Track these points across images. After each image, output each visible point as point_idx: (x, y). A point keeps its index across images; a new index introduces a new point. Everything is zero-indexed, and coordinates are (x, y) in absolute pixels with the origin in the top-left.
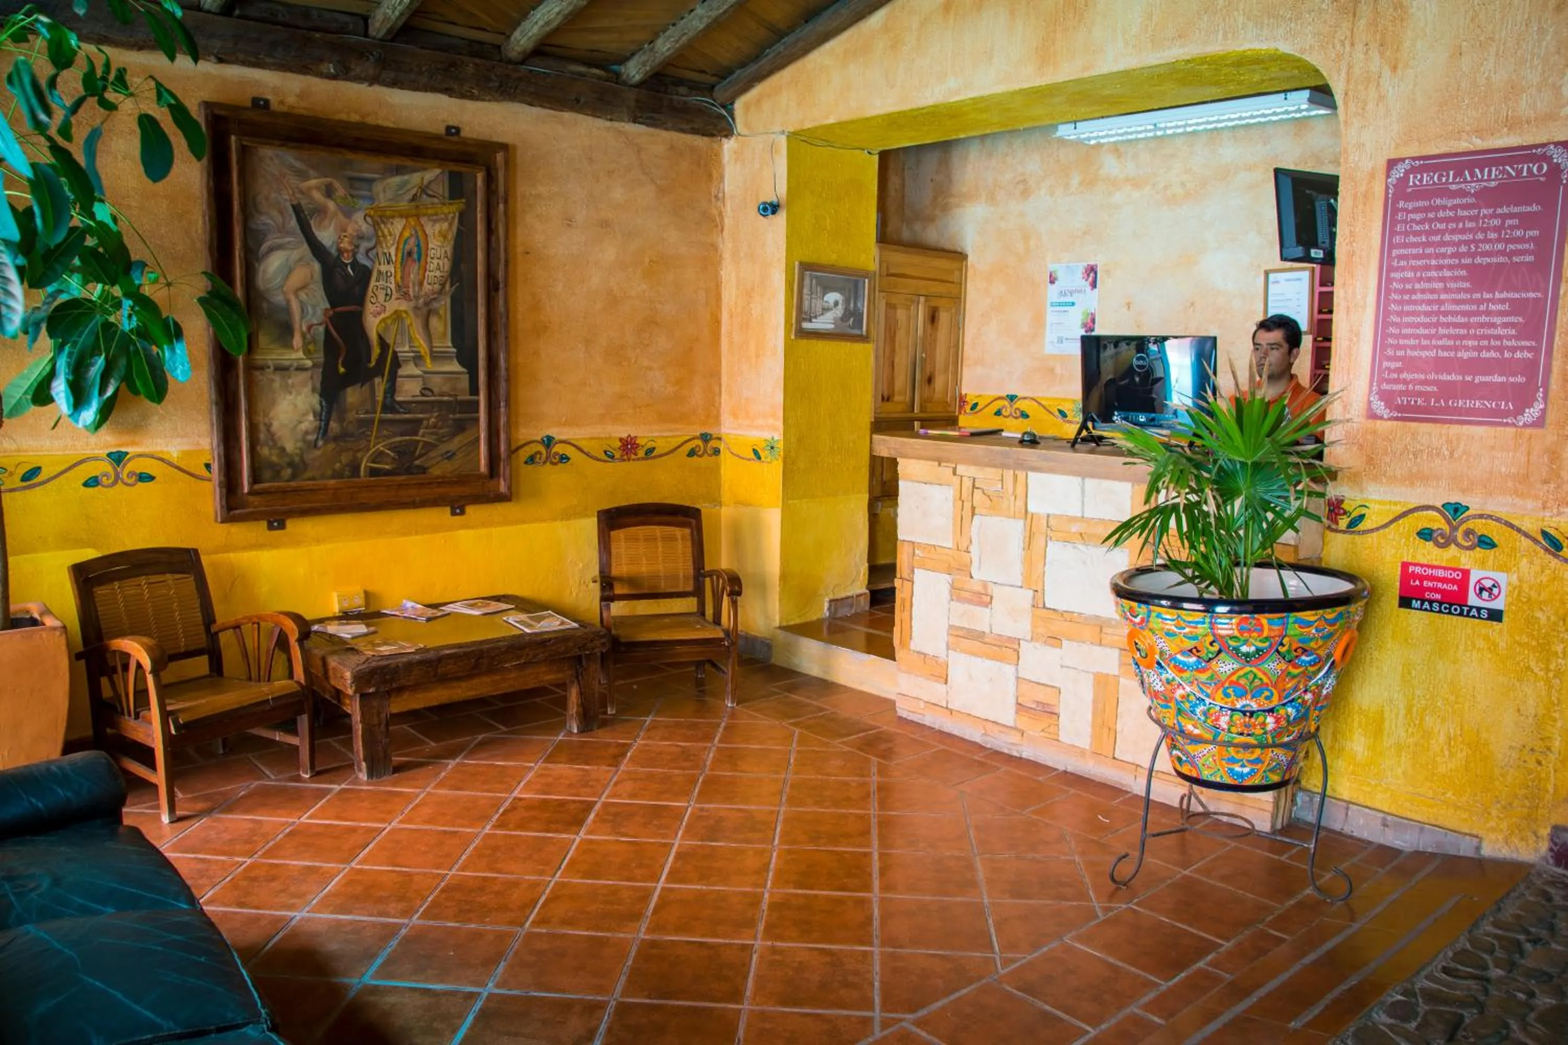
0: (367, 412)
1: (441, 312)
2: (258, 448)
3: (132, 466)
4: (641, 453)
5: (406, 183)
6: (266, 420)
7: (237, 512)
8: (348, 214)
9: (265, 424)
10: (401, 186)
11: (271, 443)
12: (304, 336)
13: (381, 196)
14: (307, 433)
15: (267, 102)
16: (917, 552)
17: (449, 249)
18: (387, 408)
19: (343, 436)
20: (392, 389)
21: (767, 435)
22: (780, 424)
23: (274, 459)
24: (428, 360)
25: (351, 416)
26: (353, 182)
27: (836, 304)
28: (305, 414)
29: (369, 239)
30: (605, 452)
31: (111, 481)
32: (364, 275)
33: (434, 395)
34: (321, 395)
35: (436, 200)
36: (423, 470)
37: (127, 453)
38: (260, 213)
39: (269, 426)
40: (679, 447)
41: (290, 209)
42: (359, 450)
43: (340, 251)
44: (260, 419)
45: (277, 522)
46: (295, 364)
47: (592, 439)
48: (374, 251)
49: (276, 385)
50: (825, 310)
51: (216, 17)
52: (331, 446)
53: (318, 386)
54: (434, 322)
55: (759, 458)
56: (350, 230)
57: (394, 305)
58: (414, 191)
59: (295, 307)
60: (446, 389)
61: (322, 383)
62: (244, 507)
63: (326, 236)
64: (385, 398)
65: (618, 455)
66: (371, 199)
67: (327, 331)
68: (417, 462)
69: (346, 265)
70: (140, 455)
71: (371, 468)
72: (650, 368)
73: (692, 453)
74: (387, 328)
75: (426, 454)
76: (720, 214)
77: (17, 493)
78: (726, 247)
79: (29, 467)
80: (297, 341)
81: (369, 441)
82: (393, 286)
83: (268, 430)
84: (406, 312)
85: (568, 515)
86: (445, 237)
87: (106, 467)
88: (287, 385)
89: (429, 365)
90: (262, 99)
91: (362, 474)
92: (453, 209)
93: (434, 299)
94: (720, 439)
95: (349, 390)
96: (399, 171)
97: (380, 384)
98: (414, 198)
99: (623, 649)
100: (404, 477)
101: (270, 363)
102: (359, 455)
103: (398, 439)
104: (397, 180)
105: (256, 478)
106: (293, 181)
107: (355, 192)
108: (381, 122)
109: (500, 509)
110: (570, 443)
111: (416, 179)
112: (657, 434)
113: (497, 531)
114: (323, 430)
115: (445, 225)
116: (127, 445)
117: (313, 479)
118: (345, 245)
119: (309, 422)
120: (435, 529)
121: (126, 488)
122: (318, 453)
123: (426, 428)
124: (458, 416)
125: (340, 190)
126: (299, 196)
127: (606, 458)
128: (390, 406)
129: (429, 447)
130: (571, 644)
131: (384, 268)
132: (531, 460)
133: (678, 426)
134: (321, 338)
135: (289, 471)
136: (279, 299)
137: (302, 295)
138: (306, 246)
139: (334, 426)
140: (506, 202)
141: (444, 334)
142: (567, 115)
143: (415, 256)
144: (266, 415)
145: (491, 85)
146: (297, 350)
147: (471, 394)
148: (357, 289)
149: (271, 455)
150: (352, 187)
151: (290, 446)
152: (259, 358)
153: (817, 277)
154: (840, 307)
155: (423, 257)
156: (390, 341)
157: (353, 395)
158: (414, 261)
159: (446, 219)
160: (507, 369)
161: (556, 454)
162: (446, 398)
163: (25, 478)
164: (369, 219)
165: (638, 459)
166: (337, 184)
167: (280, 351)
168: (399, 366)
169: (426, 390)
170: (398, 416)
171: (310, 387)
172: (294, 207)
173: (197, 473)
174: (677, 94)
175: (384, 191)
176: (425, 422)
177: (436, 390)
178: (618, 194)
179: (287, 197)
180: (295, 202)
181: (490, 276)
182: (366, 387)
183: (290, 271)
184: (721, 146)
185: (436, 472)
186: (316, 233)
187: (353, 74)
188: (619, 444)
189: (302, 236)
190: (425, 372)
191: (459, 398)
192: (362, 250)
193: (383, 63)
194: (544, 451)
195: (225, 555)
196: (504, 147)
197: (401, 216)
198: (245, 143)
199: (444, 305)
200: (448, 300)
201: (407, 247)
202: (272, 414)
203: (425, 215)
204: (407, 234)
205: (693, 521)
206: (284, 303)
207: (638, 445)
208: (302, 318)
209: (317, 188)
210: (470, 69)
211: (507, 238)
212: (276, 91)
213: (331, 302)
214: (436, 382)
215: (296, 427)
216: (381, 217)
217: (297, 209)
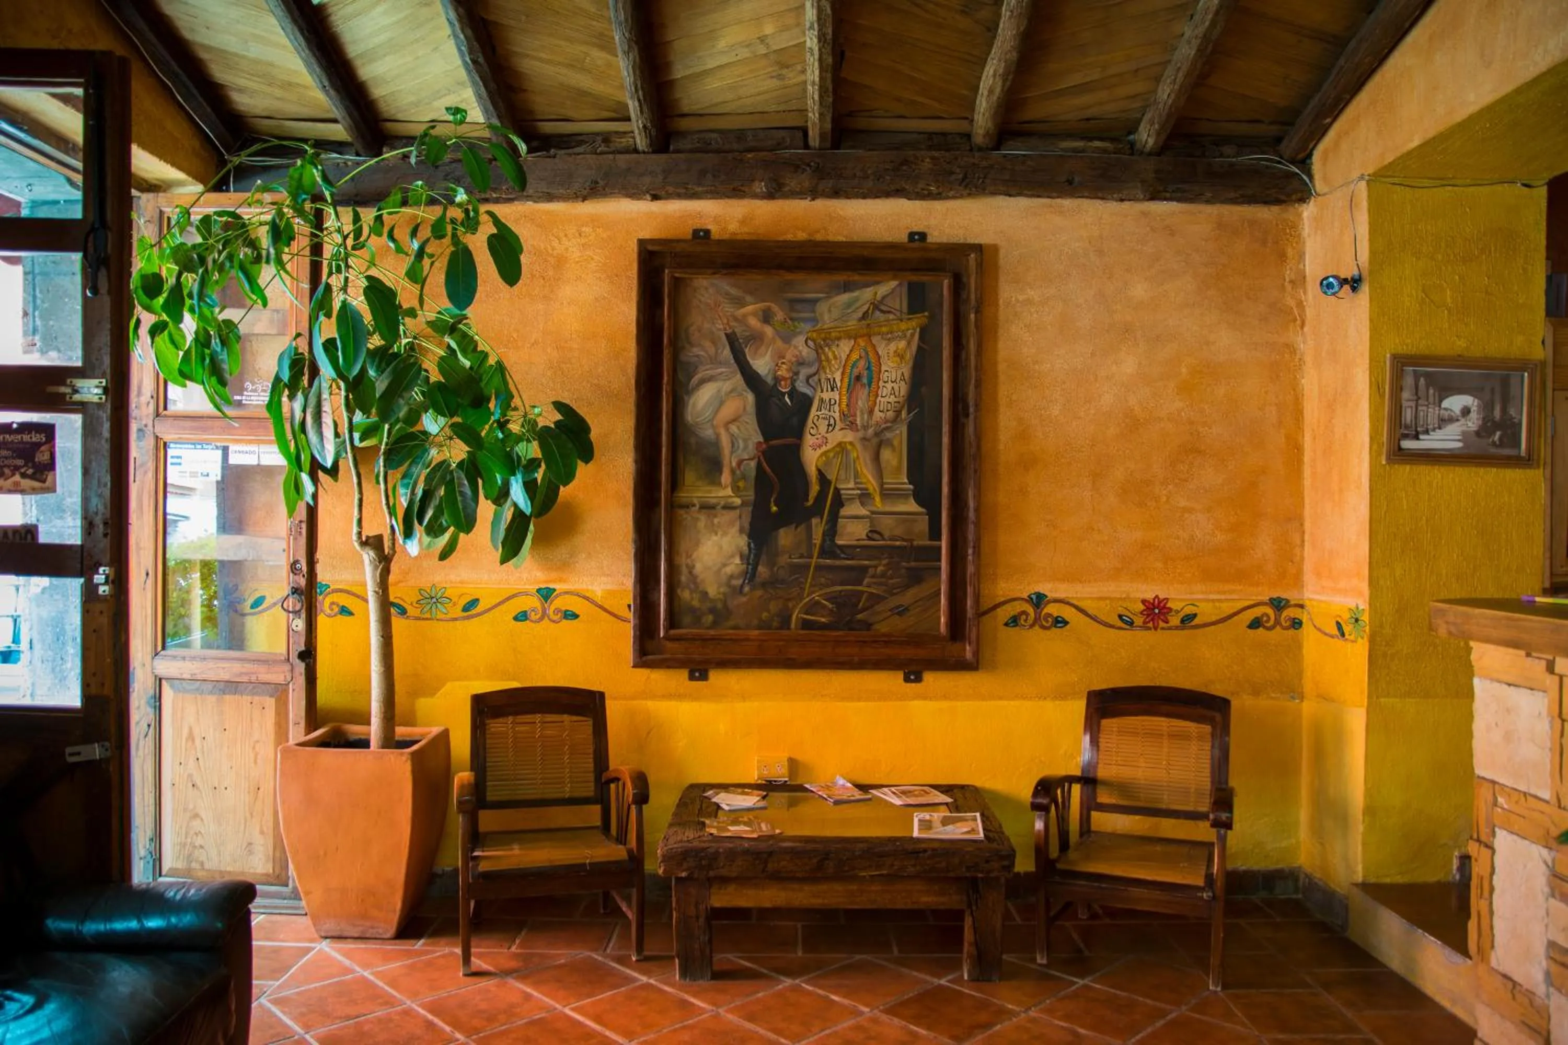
0: (801, 557)
1: (896, 443)
2: (679, 591)
3: (559, 603)
4: (1175, 621)
5: (857, 299)
6: (689, 561)
7: (650, 657)
8: (787, 340)
9: (687, 566)
10: (849, 305)
11: (692, 586)
12: (733, 472)
13: (826, 317)
14: (732, 577)
15: (707, 232)
16: (1500, 800)
17: (906, 370)
18: (824, 552)
19: (771, 583)
20: (832, 531)
21: (1351, 602)
22: (1365, 587)
23: (696, 603)
24: (878, 499)
25: (783, 560)
26: (793, 304)
27: (1466, 411)
28: (732, 556)
29: (810, 365)
30: (1120, 617)
31: (538, 617)
32: (804, 404)
33: (884, 539)
34: (750, 537)
35: (891, 317)
36: (868, 626)
37: (554, 590)
38: (692, 345)
39: (691, 568)
40: (1235, 614)
41: (724, 338)
42: (789, 600)
43: (777, 380)
44: (682, 560)
45: (699, 672)
46: (722, 503)
47: (1101, 599)
48: (816, 378)
49: (701, 524)
50: (1444, 422)
51: (648, 156)
52: (759, 593)
53: (747, 526)
54: (887, 455)
55: (1343, 635)
56: (789, 356)
57: (840, 436)
58: (865, 308)
59: (725, 441)
60: (898, 532)
61: (751, 524)
62: (661, 653)
63: (762, 364)
64: (824, 541)
65: (1139, 621)
66: (815, 320)
67: (759, 466)
68: (859, 616)
69: (783, 394)
70: (566, 593)
71: (804, 620)
72: (1190, 510)
73: (1256, 624)
74: (828, 463)
75: (872, 606)
76: (1300, 305)
77: (458, 622)
78: (1306, 345)
79: (469, 599)
80: (726, 478)
81: (803, 589)
82: (837, 415)
83: (690, 573)
84: (851, 443)
85: (1061, 694)
86: (902, 357)
87: (534, 602)
88: (713, 524)
89: (878, 504)
90: (701, 230)
91: (793, 626)
92: (912, 326)
93: (887, 429)
94: (1302, 606)
95: (782, 531)
96: (847, 287)
97: (818, 527)
98: (865, 316)
99: (1057, 879)
100: (840, 633)
101: (695, 501)
102: (790, 605)
103: (839, 588)
104: (845, 297)
105: (672, 622)
106: (728, 308)
107: (794, 315)
108: (831, 238)
109: (964, 680)
110: (1068, 603)
111: (867, 295)
112: (1200, 596)
113: (964, 706)
114: (750, 575)
115: (902, 344)
116: (554, 581)
117: (735, 628)
118: (783, 372)
119: (735, 565)
120: (883, 697)
121: (553, 625)
122: (744, 599)
123: (873, 577)
124: (913, 564)
125: (780, 315)
126: (733, 324)
127: (1120, 624)
128: (829, 549)
129: (876, 599)
130: (956, 860)
131: (826, 396)
132: (1014, 621)
133: (1232, 587)
134: (753, 474)
135: (710, 618)
136: (708, 433)
137: (734, 428)
138: (739, 376)
139: (763, 571)
140: (978, 311)
141: (898, 469)
142: (1067, 203)
143: (865, 381)
144: (689, 556)
145: (953, 177)
146: (726, 487)
147: (931, 539)
148: (795, 421)
149: (692, 599)
150: (792, 310)
151: (712, 591)
152: (683, 495)
153: (1427, 375)
154: (1474, 415)
155: (875, 380)
156: (831, 476)
157: (785, 537)
158: (863, 385)
159: (901, 338)
160: (977, 510)
161: (1049, 615)
162: (898, 543)
163: (466, 609)
164: (810, 343)
165: (1170, 628)
166: (775, 308)
167: (708, 488)
168: (842, 505)
169: (874, 533)
170: (838, 563)
171: (736, 528)
172: (727, 335)
173: (620, 614)
174: (1221, 155)
175: (830, 311)
176: (871, 571)
177: (887, 534)
178: (1140, 290)
179: (721, 327)
180: (729, 331)
181: (958, 398)
182: (802, 528)
183: (722, 403)
184: (1300, 216)
185: (883, 628)
186: (751, 362)
187: (786, 189)
188: (1142, 607)
189: (735, 365)
190: (873, 513)
191: (915, 543)
192: (802, 377)
193: (820, 173)
194: (1031, 611)
195: (644, 702)
196: (978, 248)
197: (850, 338)
198: (677, 275)
199: (900, 434)
200: (904, 429)
201: (856, 372)
202: (694, 556)
203: (875, 334)
204: (855, 356)
205: (1218, 717)
206: (713, 437)
207: (1170, 609)
208: (732, 453)
209: (754, 314)
210: (927, 164)
211: (979, 353)
212: (716, 220)
213: (763, 434)
214: (887, 525)
215: (719, 570)
216: (824, 340)
217: (732, 339)
